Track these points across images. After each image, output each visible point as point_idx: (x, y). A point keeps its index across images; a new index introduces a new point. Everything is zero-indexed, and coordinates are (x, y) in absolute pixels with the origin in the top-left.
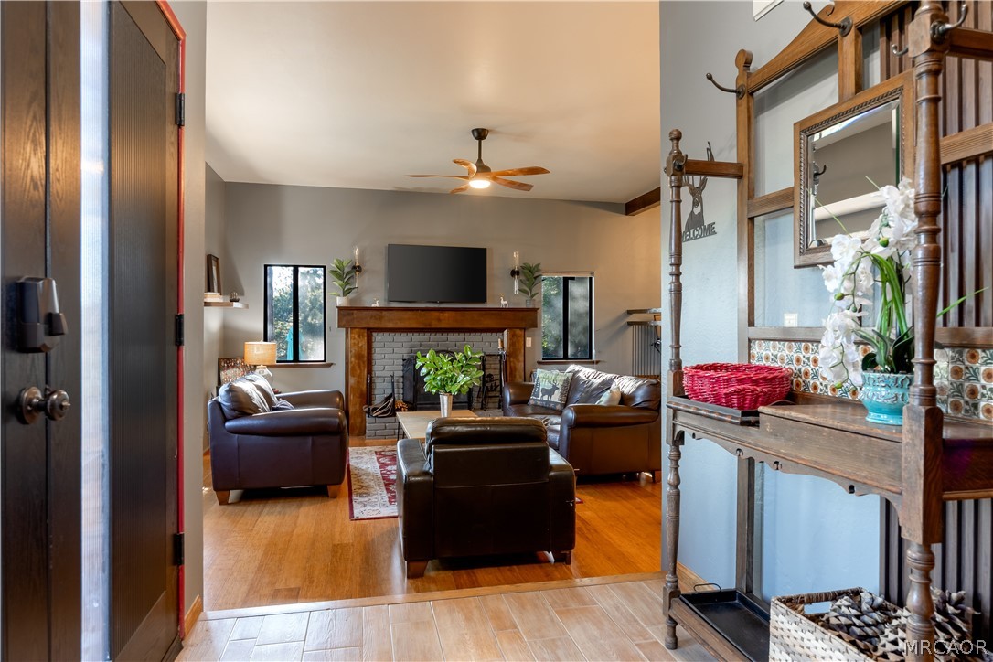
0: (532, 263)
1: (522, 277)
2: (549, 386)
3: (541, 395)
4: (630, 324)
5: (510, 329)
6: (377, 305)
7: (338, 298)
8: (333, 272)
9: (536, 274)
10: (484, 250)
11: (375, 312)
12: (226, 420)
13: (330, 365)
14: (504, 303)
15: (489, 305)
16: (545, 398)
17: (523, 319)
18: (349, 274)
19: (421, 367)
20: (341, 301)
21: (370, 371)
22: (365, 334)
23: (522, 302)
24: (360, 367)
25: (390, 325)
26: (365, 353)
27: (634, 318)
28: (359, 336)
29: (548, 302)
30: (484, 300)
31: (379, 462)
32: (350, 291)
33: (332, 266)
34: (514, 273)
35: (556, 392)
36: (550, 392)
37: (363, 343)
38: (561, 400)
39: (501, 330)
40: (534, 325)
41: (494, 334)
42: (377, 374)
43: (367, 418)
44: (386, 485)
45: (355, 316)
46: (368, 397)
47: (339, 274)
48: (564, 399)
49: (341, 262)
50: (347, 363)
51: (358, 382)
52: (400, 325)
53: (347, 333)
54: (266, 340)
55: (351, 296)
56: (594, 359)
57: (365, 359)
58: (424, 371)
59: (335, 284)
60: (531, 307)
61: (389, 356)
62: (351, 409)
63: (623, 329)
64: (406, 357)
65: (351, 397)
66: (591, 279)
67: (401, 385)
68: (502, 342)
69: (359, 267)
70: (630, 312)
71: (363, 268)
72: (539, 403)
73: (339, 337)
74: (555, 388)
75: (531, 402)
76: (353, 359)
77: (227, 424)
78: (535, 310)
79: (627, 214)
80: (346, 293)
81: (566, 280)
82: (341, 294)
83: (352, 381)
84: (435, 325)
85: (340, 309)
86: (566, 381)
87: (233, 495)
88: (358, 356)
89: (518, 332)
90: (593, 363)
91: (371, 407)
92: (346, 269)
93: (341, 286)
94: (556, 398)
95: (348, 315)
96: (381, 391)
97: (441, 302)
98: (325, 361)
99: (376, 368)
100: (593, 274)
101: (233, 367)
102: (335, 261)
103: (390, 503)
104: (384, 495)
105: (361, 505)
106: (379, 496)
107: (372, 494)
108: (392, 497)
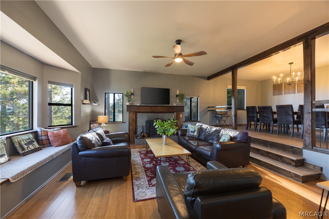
0: (183, 93)
1: (179, 97)
2: (193, 130)
3: (190, 133)
4: (209, 111)
5: (176, 112)
6: (138, 105)
7: (127, 103)
8: (125, 95)
9: (183, 97)
10: (169, 89)
11: (138, 107)
12: (79, 151)
13: (124, 123)
14: (175, 104)
15: (170, 105)
16: (192, 134)
17: (180, 109)
18: (130, 96)
19: (156, 125)
20: (128, 104)
21: (136, 125)
22: (135, 113)
23: (180, 104)
24: (133, 123)
25: (142, 111)
26: (135, 119)
27: (210, 109)
28: (133, 114)
29: (186, 104)
30: (169, 104)
31: (141, 157)
32: (130, 100)
33: (125, 93)
34: (177, 96)
35: (196, 132)
36: (194, 132)
37: (134, 116)
38: (197, 135)
39: (174, 112)
40: (183, 111)
41: (172, 113)
42: (138, 125)
43: (135, 139)
44: (145, 171)
45: (132, 108)
46: (135, 132)
47: (127, 96)
48: (198, 134)
49: (128, 92)
50: (129, 122)
51: (133, 128)
52: (145, 111)
53: (129, 113)
54: (105, 115)
55: (130, 102)
56: (199, 120)
57: (135, 121)
58: (157, 126)
59: (126, 98)
60: (182, 106)
61: (142, 120)
62: (130, 136)
63: (207, 112)
64: (147, 120)
65: (130, 132)
66: (198, 98)
67: (145, 128)
68: (174, 116)
69: (133, 94)
70: (209, 107)
71: (134, 94)
72: (190, 135)
73: (127, 114)
74: (195, 131)
75: (187, 135)
76: (131, 121)
77: (80, 153)
78: (183, 107)
79: (208, 80)
80: (129, 101)
81: (191, 98)
82: (128, 101)
83: (131, 127)
84: (155, 111)
85: (127, 106)
86: (198, 128)
87: (83, 183)
88: (133, 120)
89: (179, 113)
90: (199, 122)
91: (137, 136)
92: (129, 94)
93: (128, 99)
94: (196, 134)
95: (130, 108)
96: (139, 130)
97: (157, 104)
98: (123, 121)
99: (138, 123)
100: (198, 96)
101: (95, 123)
102: (126, 91)
103: (149, 186)
104: (146, 179)
105: (137, 188)
106: (144, 180)
107: (141, 179)
108: (149, 181)
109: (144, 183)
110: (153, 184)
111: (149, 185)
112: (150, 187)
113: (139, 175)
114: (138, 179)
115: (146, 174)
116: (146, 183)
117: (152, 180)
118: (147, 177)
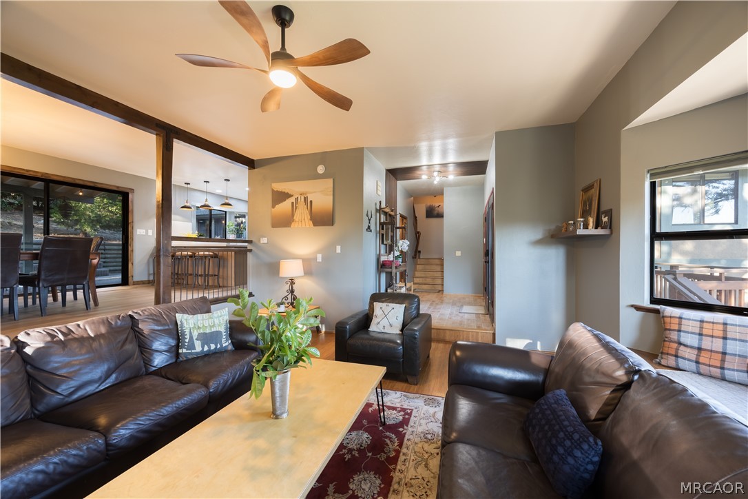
103: (411, 412)
104: (409, 432)
105: (436, 416)
106: (415, 430)
107: (422, 435)
108: (405, 422)
109: (419, 422)
110: (402, 413)
111: (410, 415)
112: (412, 410)
113: (422, 451)
114: (429, 436)
115: (401, 445)
116: (416, 419)
117: (398, 421)
118: (405, 433)
